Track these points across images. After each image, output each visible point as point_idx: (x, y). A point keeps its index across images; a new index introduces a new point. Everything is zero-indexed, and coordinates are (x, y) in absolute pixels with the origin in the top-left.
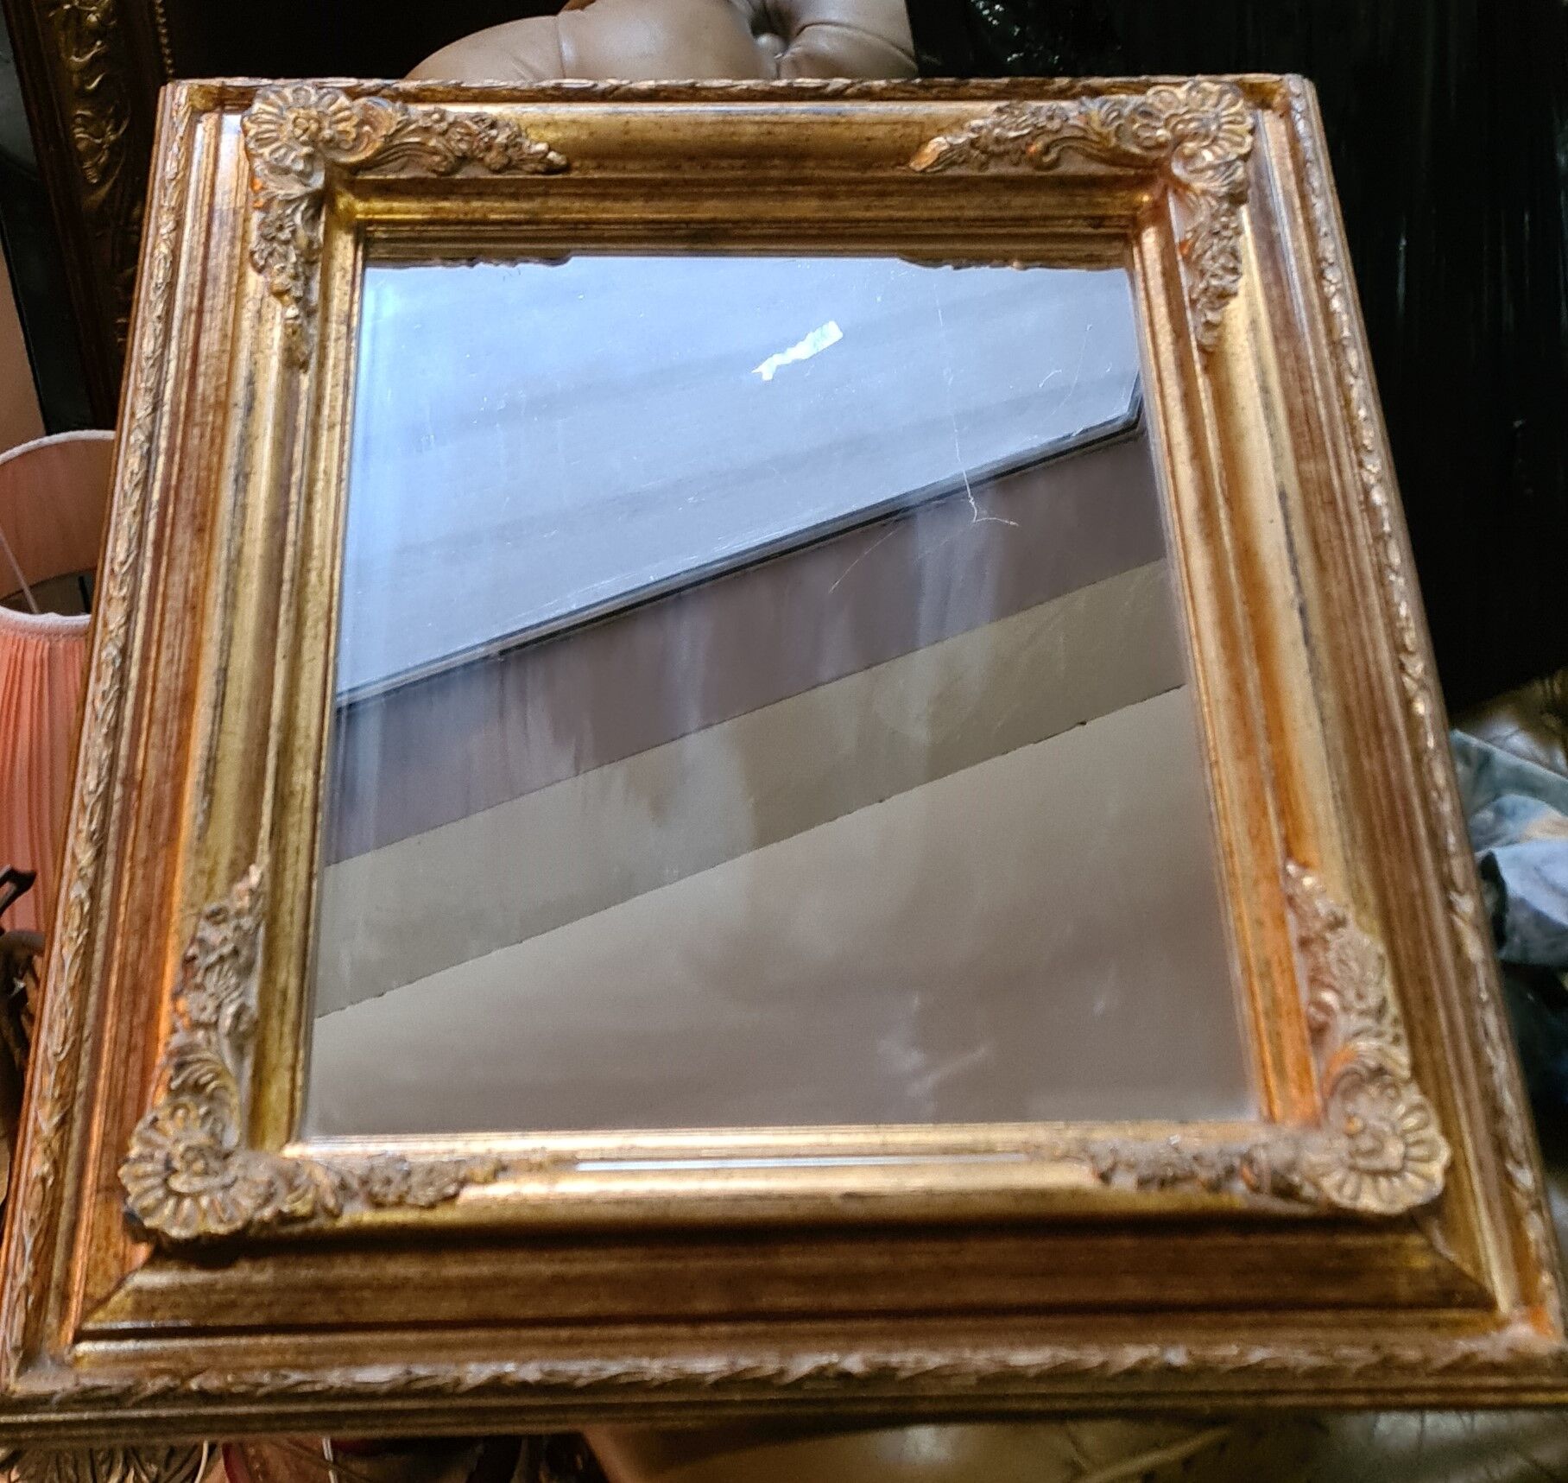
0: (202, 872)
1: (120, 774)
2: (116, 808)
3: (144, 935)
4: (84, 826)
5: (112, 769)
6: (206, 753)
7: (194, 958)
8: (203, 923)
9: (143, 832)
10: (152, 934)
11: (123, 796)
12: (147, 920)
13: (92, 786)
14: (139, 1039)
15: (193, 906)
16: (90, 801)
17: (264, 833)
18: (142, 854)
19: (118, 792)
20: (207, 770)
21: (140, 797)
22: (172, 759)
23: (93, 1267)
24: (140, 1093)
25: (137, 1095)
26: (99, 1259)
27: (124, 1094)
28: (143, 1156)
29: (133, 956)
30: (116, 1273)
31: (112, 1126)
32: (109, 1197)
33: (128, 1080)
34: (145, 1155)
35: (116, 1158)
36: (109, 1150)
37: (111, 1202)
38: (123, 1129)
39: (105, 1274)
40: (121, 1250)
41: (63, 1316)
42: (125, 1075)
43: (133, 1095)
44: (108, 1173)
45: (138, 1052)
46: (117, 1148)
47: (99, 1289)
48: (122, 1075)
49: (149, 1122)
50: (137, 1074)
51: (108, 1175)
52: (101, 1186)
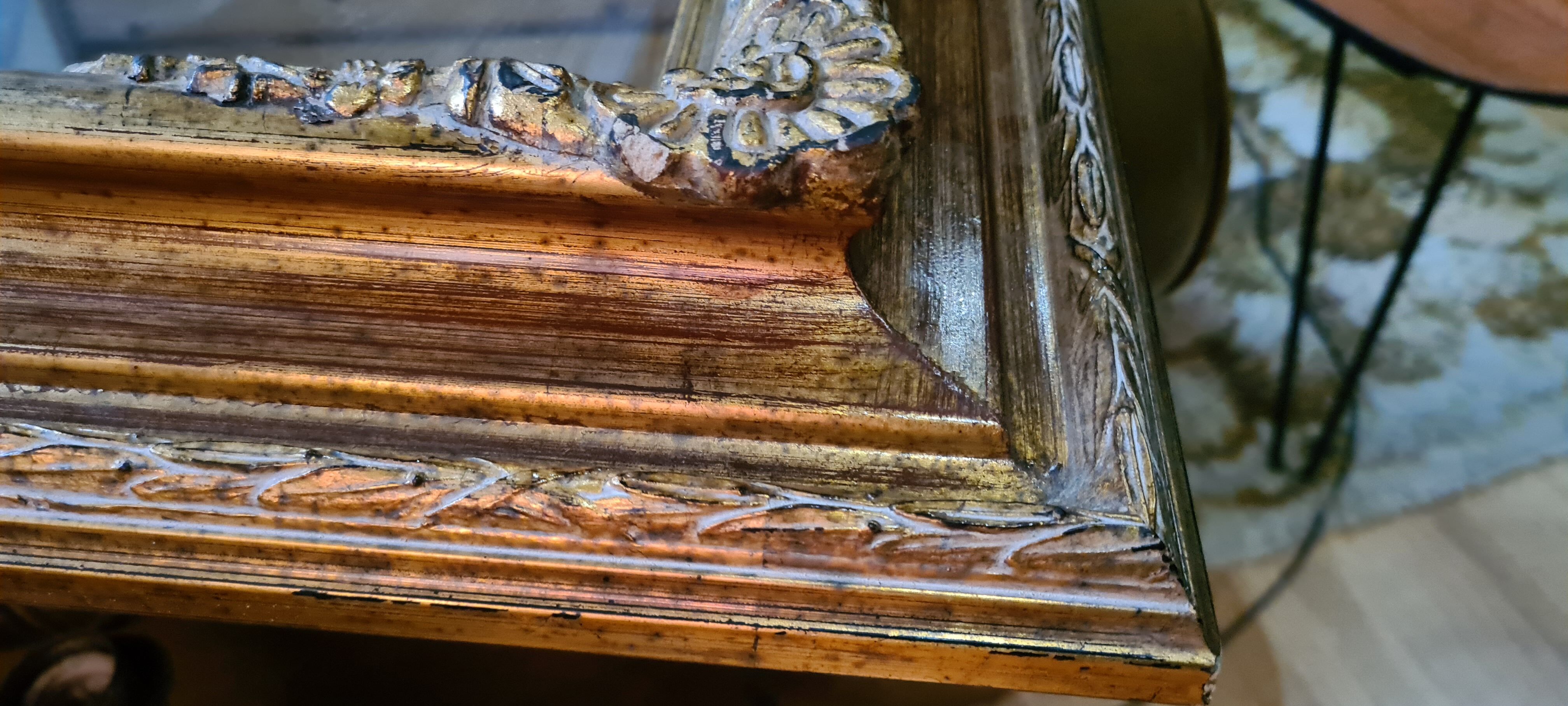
3: (81, 318)
10: (86, 304)
14: (342, 325)
23: (865, 395)
24: (475, 322)
25: (477, 328)
26: (847, 385)
27: (465, 349)
28: (712, 130)
29: (122, 336)
30: (882, 357)
31: (538, 367)
32: (707, 370)
33: (434, 343)
34: (712, 127)
35: (619, 360)
36: (595, 371)
37: (718, 367)
38: (550, 351)
39: (881, 375)
40: (832, 348)
41: (948, 482)
42: (418, 348)
43: (473, 334)
44: (648, 372)
45: (372, 327)
46: (594, 359)
47: (915, 384)
48: (418, 353)
49: (630, 127)
50: (426, 328)
51: (652, 372)
52: (675, 383)
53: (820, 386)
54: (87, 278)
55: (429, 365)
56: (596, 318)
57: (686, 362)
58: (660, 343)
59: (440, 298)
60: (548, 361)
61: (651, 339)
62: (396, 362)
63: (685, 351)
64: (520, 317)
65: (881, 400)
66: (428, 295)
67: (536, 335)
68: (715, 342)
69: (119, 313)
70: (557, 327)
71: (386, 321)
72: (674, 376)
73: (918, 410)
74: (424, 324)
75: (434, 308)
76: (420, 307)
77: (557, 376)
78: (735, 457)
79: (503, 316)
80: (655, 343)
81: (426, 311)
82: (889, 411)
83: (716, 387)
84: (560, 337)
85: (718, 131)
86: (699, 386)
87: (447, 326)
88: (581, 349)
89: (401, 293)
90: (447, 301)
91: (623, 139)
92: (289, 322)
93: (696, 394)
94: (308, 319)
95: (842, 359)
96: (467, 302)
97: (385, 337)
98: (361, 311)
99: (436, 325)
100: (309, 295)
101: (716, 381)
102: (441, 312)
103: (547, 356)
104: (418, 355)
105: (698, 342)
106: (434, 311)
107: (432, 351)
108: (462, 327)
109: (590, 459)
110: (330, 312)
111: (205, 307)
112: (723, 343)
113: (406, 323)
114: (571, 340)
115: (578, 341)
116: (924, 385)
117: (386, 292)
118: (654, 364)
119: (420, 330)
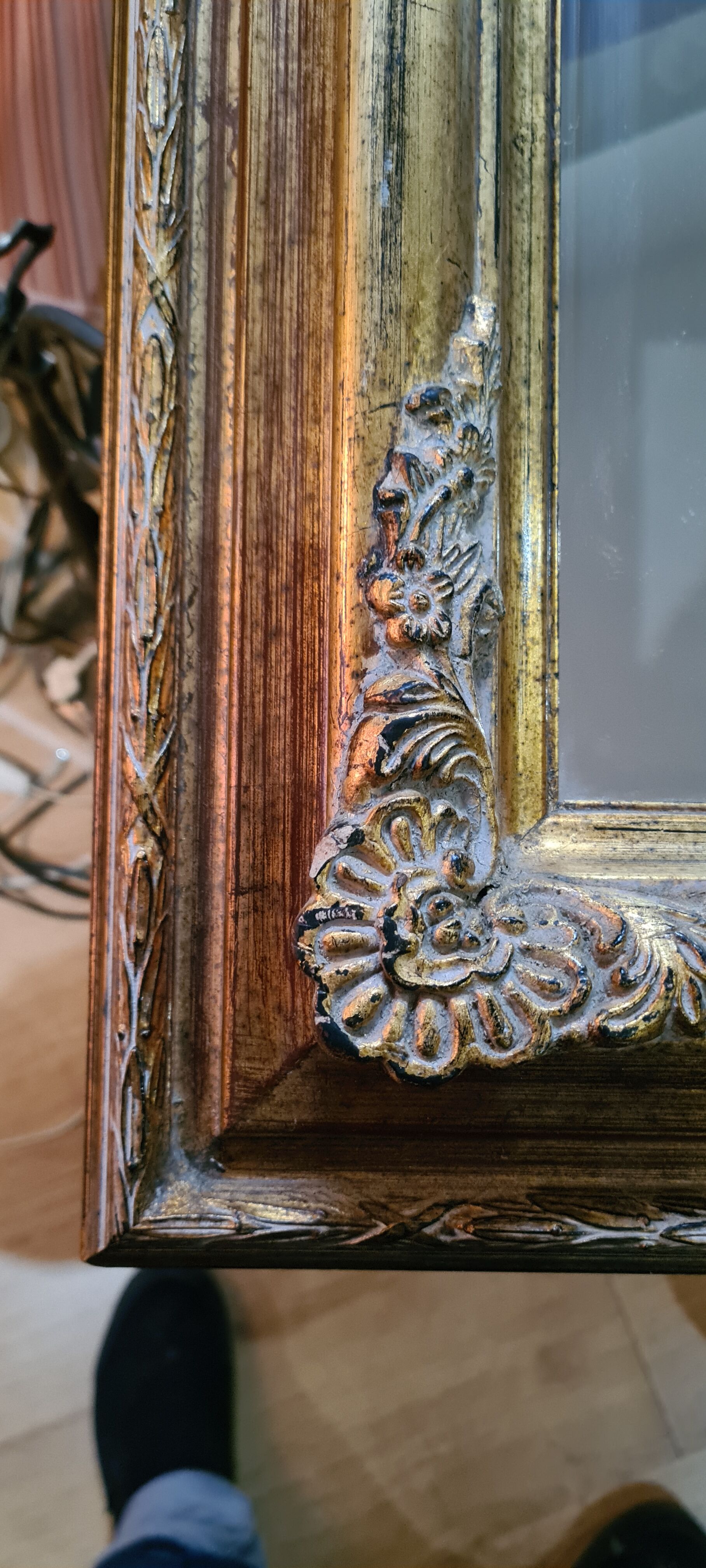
0: (395, 311)
1: (201, 92)
2: (200, 159)
3: (273, 418)
4: (150, 198)
5: (186, 85)
6: (383, 50)
7: (399, 499)
8: (406, 421)
9: (254, 213)
10: (287, 415)
11: (210, 139)
12: (275, 389)
13: (157, 117)
14: (283, 616)
15: (384, 384)
16: (157, 144)
17: (484, 226)
18: (256, 257)
19: (200, 130)
20: (388, 87)
21: (241, 143)
22: (293, 66)
23: (244, 1026)
24: (294, 717)
25: (289, 720)
26: (253, 1012)
27: (266, 715)
28: (343, 910)
29: (258, 457)
30: (283, 1039)
31: (252, 774)
32: (259, 904)
33: (270, 691)
34: (347, 909)
35: (265, 834)
36: (251, 819)
37: (263, 912)
38: (270, 780)
39: (265, 1039)
40: (289, 999)
41: (199, 1086)
42: (265, 681)
43: (282, 719)
44: (254, 860)
45: (283, 639)
46: (264, 816)
47: (257, 1065)
48: (259, 682)
49: (345, 841)
50: (285, 680)
51: (254, 863)
52: (244, 882)
53: (250, 992)
54: (314, 403)
55: (248, 694)
56: (304, 810)
57: (266, 887)
58: (284, 865)
59: (314, 684)
60: (259, 781)
61: (288, 858)
62: (248, 668)
63: (277, 885)
64: (301, 752)
65: (240, 1039)
66: (317, 674)
67: (285, 767)
68: (288, 907)
69: (281, 443)
70: (294, 782)
71: (289, 648)
72: (251, 879)
73: (233, 1067)
74: (289, 679)
75: (305, 681)
76: (305, 670)
77: (245, 792)
78: (209, 929)
79: (301, 738)
80: (284, 860)
81: (302, 677)
82: (231, 1045)
83: (243, 913)
84: (284, 787)
85: (341, 914)
86: (242, 900)
87: (288, 696)
88: (273, 805)
89: (317, 653)
90: (312, 691)
91: (333, 837)
92: (282, 575)
93: (236, 898)
94: (287, 589)
95: (279, 1009)
96: (313, 706)
97: (273, 652)
98: (298, 626)
99: (289, 688)
100: (310, 581)
101: (249, 912)
102: (301, 689)
103: (264, 779)
104: (257, 682)
105: (288, 893)
106: (302, 683)
107: (262, 692)
108: (288, 708)
109: (200, 823)
110: (294, 604)
111: (293, 506)
112: (288, 915)
113: (289, 665)
114: (282, 795)
115: (281, 801)
116: (258, 1072)
117: (317, 641)
118: (262, 863)
119: (283, 677)
